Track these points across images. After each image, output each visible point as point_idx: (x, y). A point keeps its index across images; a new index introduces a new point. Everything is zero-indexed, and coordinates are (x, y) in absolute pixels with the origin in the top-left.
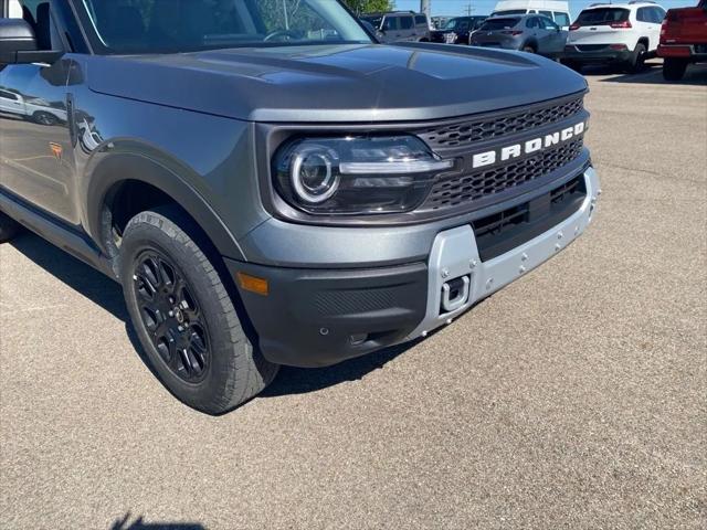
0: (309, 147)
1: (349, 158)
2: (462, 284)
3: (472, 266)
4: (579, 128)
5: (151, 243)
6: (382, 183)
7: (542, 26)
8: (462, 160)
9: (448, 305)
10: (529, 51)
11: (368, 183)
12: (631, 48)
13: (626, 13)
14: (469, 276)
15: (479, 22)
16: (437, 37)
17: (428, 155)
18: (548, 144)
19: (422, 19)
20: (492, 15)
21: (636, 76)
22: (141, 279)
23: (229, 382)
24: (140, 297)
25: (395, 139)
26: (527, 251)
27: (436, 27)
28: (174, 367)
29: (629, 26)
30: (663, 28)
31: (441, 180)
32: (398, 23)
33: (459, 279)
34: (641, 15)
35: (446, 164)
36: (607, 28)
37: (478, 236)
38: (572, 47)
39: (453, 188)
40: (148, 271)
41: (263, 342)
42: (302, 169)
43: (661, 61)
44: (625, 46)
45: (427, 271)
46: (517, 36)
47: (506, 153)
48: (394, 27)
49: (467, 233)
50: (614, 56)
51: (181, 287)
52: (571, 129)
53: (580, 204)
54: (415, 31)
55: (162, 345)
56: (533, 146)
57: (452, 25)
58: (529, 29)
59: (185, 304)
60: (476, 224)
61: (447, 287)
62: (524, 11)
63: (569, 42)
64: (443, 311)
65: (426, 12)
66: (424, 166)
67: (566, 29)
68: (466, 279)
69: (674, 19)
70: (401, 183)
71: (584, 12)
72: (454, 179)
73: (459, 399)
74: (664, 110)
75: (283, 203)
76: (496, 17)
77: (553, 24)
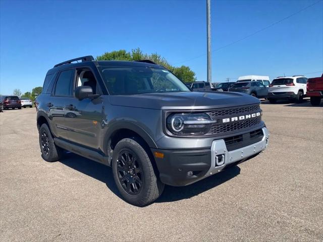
0: (176, 116)
1: (187, 120)
2: (222, 157)
3: (225, 151)
4: (258, 114)
5: (126, 147)
6: (195, 126)
7: (258, 86)
8: (219, 120)
9: (218, 164)
10: (253, 95)
11: (192, 127)
12: (296, 93)
13: (292, 80)
14: (224, 155)
15: (232, 85)
16: (214, 90)
17: (209, 119)
18: (247, 118)
19: (208, 84)
20: (237, 82)
21: (300, 104)
22: (120, 161)
23: (149, 191)
24: (118, 167)
25: (200, 114)
26: (244, 150)
27: (214, 87)
28: (128, 191)
29: (294, 85)
30: (307, 85)
31: (214, 126)
32: (198, 86)
33: (221, 155)
34: (299, 81)
35: (215, 121)
36: (285, 86)
37: (226, 143)
38: (271, 93)
39: (218, 128)
40: (123, 158)
41: (161, 175)
42: (174, 123)
43: (309, 98)
44: (293, 93)
45: (210, 152)
46: (248, 89)
47: (233, 119)
48: (196, 87)
49: (223, 141)
50: (289, 96)
51: (135, 160)
52: (255, 114)
53: (262, 138)
54: (205, 88)
55: (124, 184)
56: (242, 118)
57: (221, 86)
58: (252, 87)
59: (135, 167)
60: (225, 139)
61: (217, 157)
62: (250, 80)
63: (269, 91)
64: (216, 165)
65: (210, 82)
66: (209, 122)
67: (268, 86)
68: (223, 156)
69: (311, 82)
70: (202, 126)
71: (274, 80)
72: (218, 125)
73: (224, 204)
74: (310, 116)
75: (169, 132)
76: (239, 82)
77: (263, 85)
